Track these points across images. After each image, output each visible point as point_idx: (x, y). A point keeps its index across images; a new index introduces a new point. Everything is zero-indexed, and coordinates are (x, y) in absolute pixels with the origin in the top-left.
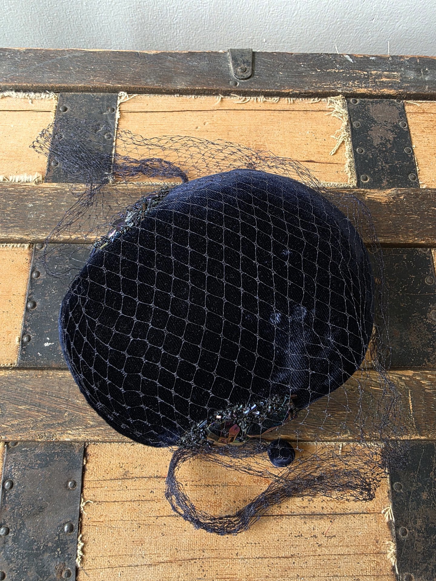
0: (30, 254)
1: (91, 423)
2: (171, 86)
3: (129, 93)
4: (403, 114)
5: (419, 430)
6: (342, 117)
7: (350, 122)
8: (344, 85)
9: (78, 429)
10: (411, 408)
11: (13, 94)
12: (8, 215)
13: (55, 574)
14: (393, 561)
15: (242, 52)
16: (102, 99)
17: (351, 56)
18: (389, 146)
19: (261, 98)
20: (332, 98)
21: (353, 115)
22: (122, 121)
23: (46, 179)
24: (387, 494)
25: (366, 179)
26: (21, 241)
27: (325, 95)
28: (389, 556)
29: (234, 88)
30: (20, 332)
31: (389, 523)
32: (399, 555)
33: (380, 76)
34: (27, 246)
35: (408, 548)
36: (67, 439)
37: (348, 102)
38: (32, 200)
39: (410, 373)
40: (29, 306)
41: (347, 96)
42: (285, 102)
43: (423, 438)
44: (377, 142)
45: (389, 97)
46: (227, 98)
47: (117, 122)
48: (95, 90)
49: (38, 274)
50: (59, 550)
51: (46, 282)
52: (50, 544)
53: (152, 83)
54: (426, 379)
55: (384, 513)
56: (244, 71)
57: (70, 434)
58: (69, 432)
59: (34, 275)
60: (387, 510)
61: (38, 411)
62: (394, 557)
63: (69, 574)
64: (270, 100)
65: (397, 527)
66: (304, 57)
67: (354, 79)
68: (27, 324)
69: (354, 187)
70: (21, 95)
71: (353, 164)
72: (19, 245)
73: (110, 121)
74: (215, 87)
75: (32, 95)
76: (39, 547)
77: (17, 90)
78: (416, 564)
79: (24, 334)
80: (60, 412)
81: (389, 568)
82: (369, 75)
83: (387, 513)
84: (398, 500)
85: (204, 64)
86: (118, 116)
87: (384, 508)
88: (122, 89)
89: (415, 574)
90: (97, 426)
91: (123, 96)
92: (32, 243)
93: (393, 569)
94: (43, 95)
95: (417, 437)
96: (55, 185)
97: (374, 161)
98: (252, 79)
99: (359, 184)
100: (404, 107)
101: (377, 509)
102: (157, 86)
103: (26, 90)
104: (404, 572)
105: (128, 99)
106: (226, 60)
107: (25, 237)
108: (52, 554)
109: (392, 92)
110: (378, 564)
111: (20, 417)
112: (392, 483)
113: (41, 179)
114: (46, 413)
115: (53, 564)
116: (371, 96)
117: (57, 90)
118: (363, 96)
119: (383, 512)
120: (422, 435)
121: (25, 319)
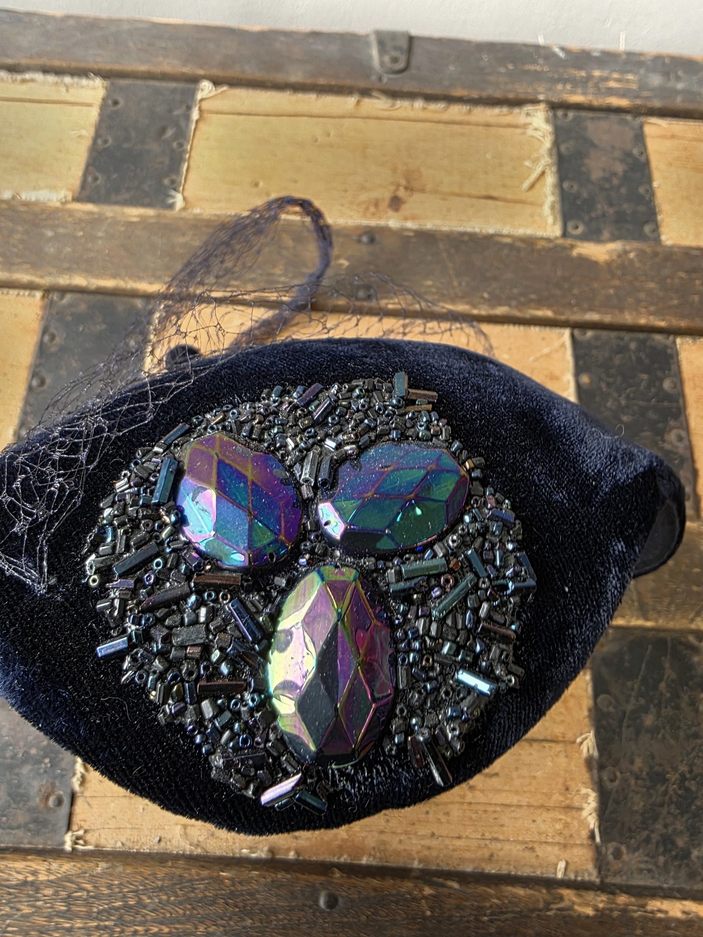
0: (44, 308)
2: (280, 77)
3: (217, 82)
4: (640, 138)
5: (643, 611)
6: (544, 137)
7: (556, 143)
8: (550, 90)
11: (39, 76)
12: (14, 246)
13: (38, 800)
14: (592, 822)
15: (394, 36)
16: (173, 91)
17: (563, 49)
18: (616, 182)
19: (419, 104)
20: (529, 108)
21: (560, 134)
22: (201, 125)
23: (77, 199)
24: (586, 713)
25: (577, 227)
26: (31, 287)
27: (517, 103)
28: (585, 813)
29: (378, 85)
30: (16, 421)
31: (589, 761)
32: (602, 812)
33: (606, 79)
34: (38, 294)
35: (617, 803)
37: (555, 116)
38: (53, 227)
40: (34, 383)
41: (554, 106)
42: (456, 111)
43: (649, 624)
44: (596, 175)
45: (619, 110)
46: (366, 101)
47: (193, 127)
48: (164, 77)
49: (53, 337)
50: (47, 760)
51: (63, 349)
52: (33, 751)
53: (251, 71)
55: (581, 743)
56: (395, 60)
59: (47, 338)
60: (586, 738)
62: (594, 815)
63: (59, 802)
64: (433, 106)
65: (601, 767)
66: (490, 47)
67: (565, 81)
68: (29, 409)
69: (556, 238)
70: (51, 78)
71: (558, 207)
72: (27, 293)
73: (183, 123)
74: (348, 82)
75: (67, 79)
76: (16, 755)
77: (46, 70)
78: (630, 830)
79: (22, 425)
81: (585, 833)
82: (589, 77)
83: (585, 743)
84: (604, 722)
85: (334, 49)
86: (195, 115)
87: (581, 734)
88: (205, 77)
89: (628, 847)
91: (206, 88)
92: (48, 291)
93: (592, 836)
94: (84, 82)
95: (640, 622)
96: (90, 207)
97: (590, 204)
98: (405, 74)
99: (565, 234)
100: (641, 127)
101: (569, 736)
102: (259, 75)
103: (59, 72)
104: (610, 841)
105: (214, 93)
106: (367, 44)
107: (38, 280)
108: (36, 766)
109: (624, 103)
110: (567, 825)
112: (596, 695)
113: (70, 198)
115: (36, 784)
116: (590, 108)
117: (105, 75)
118: (578, 107)
119: (579, 740)
120: (647, 619)
121: (27, 402)
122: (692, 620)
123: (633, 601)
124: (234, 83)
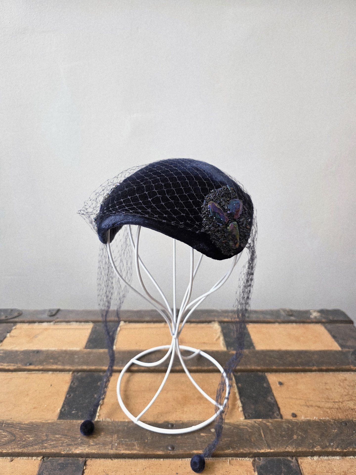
1: (92, 444)
2: (143, 320)
3: (125, 322)
5: (269, 447)
6: (218, 328)
8: (218, 318)
9: (84, 447)
10: (263, 436)
16: (113, 324)
20: (213, 323)
22: (120, 331)
23: (85, 348)
25: (231, 348)
27: (210, 322)
30: (61, 407)
34: (71, 373)
36: (78, 452)
37: (221, 324)
38: (77, 355)
39: (260, 420)
40: (68, 396)
41: (220, 322)
43: (272, 451)
47: (118, 332)
49: (74, 384)
51: (77, 387)
54: (269, 422)
57: (80, 449)
58: (80, 448)
59: (72, 384)
61: (65, 438)
67: (222, 316)
69: (225, 350)
70: (79, 323)
71: (224, 343)
72: (68, 372)
75: (83, 323)
79: (63, 407)
80: (76, 438)
86: (119, 329)
88: (122, 321)
90: (94, 445)
91: (122, 323)
92: (74, 371)
94: (88, 324)
95: (269, 450)
96: (88, 350)
99: (228, 349)
102: (137, 320)
107: (72, 369)
111: (55, 440)
113: (83, 348)
114: (69, 439)
117: (94, 322)
120: (271, 449)
121: (65, 401)
122: (286, 448)
123: (265, 444)
124: (130, 322)
